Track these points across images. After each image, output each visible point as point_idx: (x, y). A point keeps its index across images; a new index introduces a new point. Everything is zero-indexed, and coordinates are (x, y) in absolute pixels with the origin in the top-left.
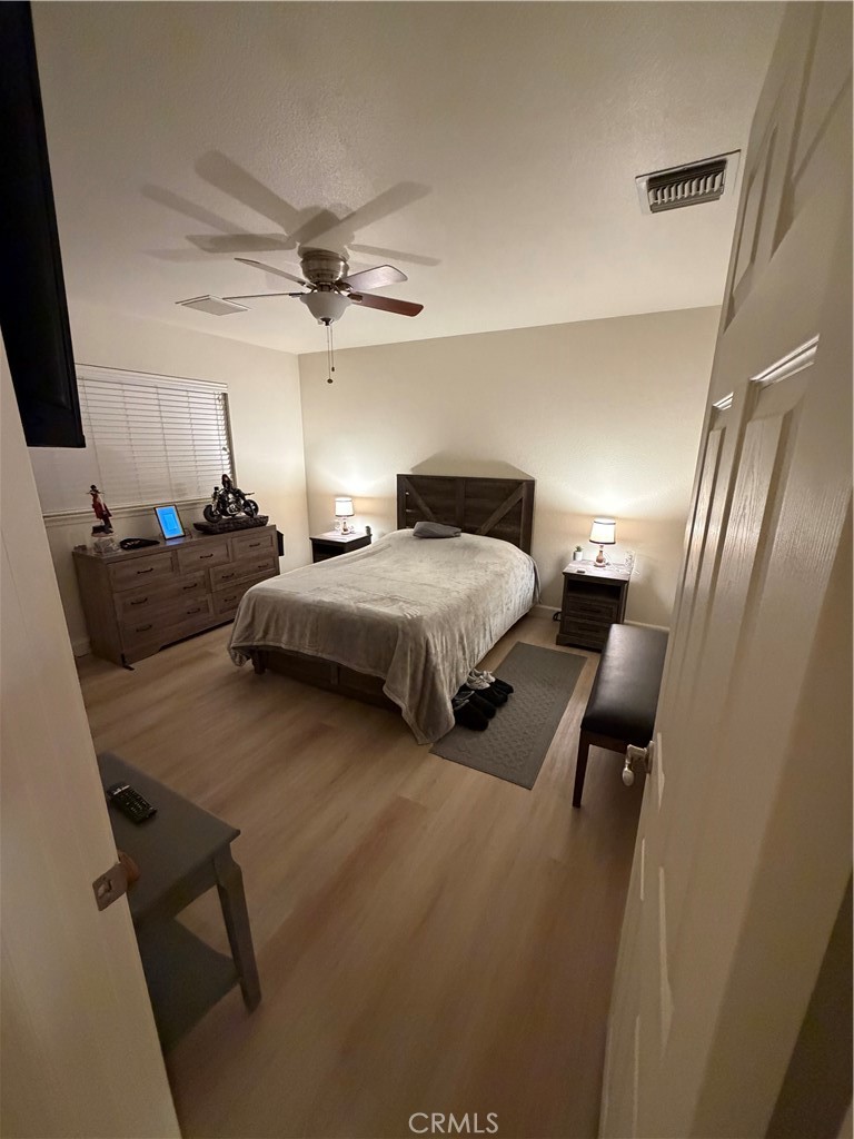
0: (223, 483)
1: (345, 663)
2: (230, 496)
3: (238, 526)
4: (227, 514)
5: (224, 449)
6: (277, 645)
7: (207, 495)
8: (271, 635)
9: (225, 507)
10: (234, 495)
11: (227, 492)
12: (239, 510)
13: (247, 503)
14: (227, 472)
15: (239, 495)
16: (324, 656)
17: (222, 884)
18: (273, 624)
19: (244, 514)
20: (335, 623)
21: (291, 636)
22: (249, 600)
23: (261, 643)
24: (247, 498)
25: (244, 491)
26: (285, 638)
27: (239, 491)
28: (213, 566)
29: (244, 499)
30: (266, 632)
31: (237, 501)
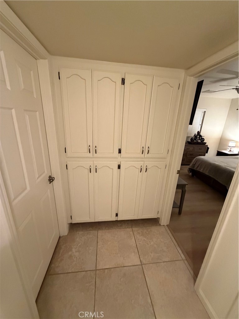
0: (197, 133)
1: (216, 179)
2: (198, 136)
3: (198, 143)
4: (196, 140)
5: (200, 125)
6: (199, 170)
7: (193, 135)
8: (198, 168)
9: (196, 138)
10: (199, 136)
11: (198, 135)
12: (199, 140)
13: (202, 138)
14: (199, 130)
15: (201, 136)
16: (211, 176)
17: (183, 190)
18: (200, 166)
19: (200, 141)
20: (217, 169)
21: (204, 169)
22: (196, 159)
23: (195, 169)
24: (202, 137)
25: (202, 135)
26: (202, 169)
27: (201, 135)
28: (189, 151)
29: (201, 137)
30: (198, 167)
31: (199, 138)
